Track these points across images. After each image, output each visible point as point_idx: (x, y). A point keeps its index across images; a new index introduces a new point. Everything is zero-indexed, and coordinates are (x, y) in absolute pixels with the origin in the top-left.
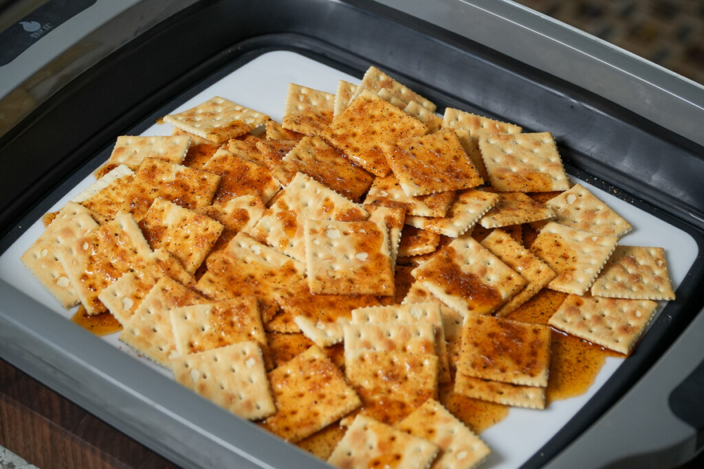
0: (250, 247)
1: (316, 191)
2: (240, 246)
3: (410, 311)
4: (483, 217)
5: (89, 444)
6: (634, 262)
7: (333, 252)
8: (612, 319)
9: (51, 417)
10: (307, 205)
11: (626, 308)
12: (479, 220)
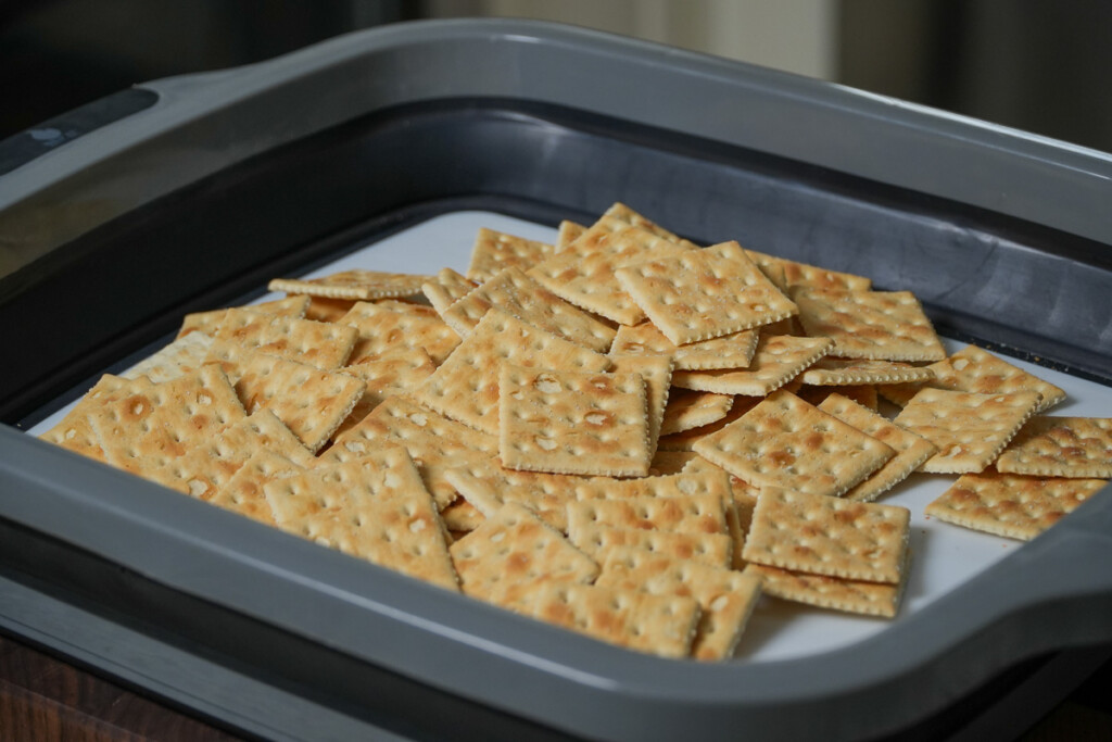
0: (409, 416)
1: (521, 334)
2: (391, 414)
3: (676, 484)
4: (807, 369)
5: (126, 731)
6: (1071, 434)
7: (546, 411)
8: (1035, 505)
9: (61, 699)
10: (506, 356)
11: (1058, 491)
12: (802, 373)
